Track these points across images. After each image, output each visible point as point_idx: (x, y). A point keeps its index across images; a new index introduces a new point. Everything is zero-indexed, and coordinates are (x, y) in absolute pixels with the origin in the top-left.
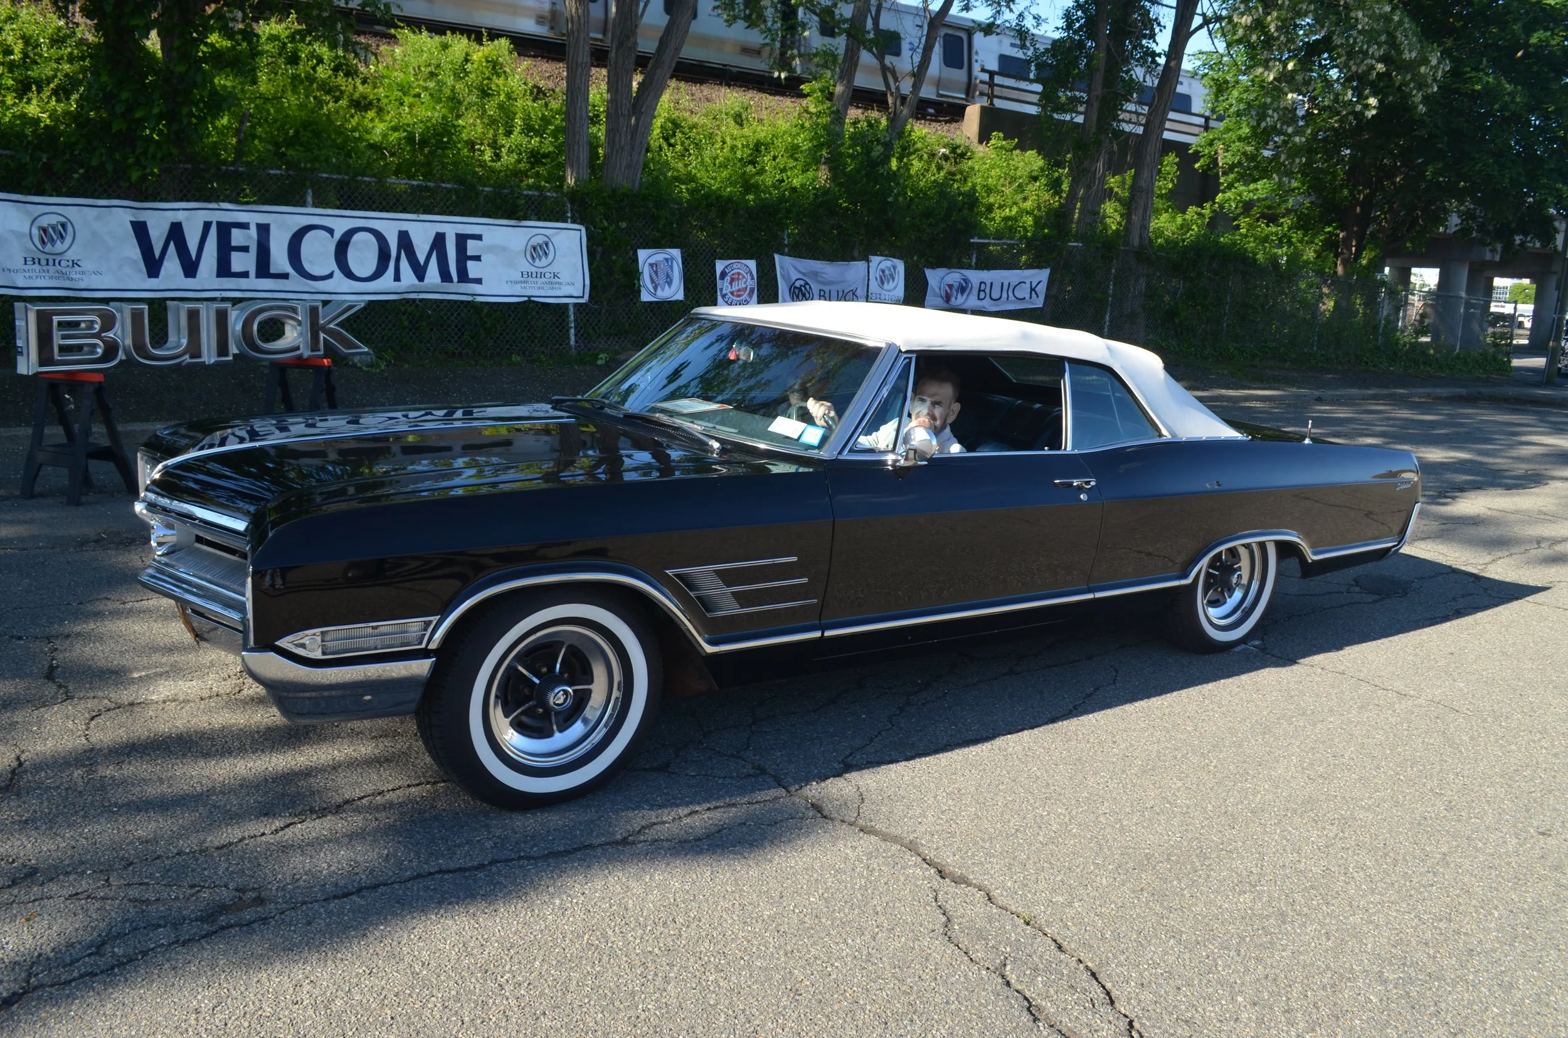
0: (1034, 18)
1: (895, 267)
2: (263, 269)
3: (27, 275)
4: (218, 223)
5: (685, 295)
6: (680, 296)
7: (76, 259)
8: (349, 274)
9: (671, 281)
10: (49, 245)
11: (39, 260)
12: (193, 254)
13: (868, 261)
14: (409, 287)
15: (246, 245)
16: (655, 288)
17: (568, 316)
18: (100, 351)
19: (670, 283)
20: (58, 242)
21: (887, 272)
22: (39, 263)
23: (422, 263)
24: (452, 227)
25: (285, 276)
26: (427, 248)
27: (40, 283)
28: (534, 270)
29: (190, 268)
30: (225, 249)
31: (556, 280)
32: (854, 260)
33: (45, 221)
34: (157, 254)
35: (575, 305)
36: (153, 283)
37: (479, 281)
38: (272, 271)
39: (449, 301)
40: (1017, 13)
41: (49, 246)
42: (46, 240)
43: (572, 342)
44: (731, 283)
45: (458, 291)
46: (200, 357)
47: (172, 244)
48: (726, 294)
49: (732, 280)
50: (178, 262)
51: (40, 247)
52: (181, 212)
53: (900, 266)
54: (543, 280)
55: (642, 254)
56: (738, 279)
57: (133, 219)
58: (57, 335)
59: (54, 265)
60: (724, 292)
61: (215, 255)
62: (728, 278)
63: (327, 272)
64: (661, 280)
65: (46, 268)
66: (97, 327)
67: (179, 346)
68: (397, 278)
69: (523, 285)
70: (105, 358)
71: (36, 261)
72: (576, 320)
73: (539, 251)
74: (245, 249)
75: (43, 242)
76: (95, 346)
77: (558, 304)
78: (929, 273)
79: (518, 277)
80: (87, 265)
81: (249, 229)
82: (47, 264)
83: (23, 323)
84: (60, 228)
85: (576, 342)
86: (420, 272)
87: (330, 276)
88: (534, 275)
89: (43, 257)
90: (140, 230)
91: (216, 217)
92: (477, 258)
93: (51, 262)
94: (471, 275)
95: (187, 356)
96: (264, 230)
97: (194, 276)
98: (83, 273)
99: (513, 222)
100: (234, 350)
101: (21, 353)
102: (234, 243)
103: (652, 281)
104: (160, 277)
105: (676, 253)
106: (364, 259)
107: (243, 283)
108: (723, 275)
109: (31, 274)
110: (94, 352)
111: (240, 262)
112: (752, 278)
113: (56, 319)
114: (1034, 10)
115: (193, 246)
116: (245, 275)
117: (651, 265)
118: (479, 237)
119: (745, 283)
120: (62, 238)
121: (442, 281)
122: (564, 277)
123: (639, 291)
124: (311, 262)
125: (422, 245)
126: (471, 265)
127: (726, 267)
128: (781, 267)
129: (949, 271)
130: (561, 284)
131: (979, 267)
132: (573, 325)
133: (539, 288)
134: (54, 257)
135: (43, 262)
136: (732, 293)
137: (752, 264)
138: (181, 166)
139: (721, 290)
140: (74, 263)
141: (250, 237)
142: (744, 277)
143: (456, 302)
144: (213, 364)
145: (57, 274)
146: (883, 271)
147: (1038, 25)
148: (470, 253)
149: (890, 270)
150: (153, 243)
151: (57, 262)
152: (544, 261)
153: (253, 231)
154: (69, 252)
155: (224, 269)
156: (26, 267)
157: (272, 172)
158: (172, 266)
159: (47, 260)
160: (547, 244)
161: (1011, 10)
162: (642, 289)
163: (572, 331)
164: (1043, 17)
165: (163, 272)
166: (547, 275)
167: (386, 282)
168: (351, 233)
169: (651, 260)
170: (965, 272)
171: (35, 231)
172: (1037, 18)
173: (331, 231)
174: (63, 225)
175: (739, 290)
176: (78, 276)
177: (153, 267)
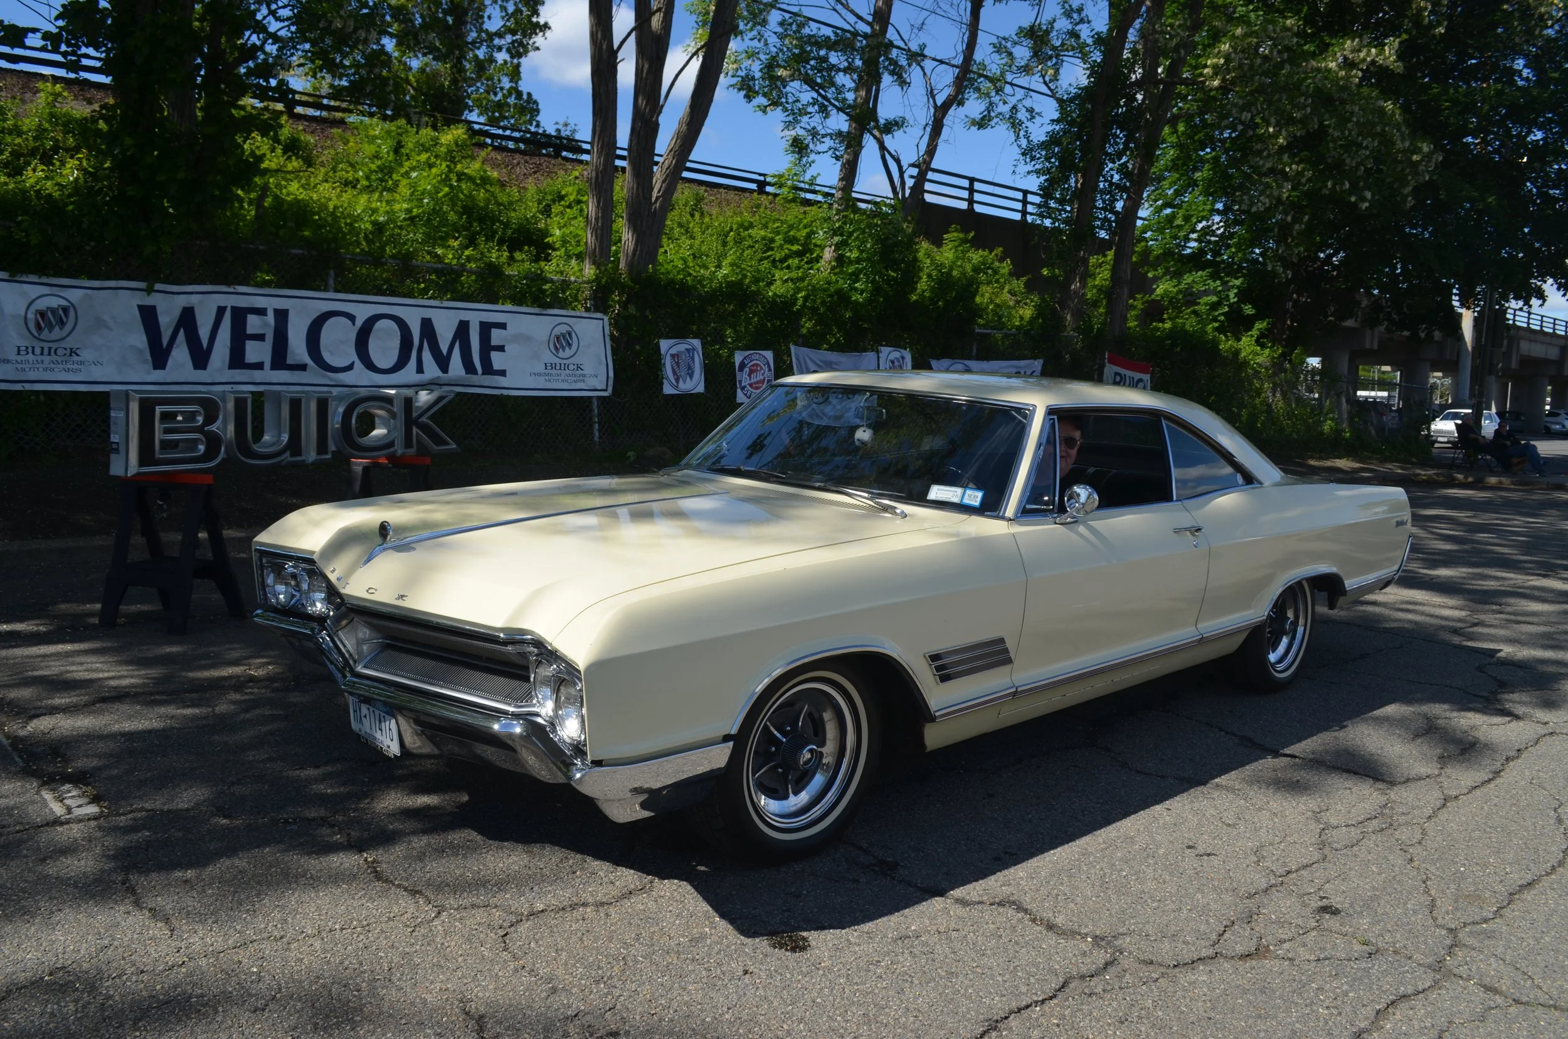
0: (1027, 110)
1: (903, 358)
2: (280, 359)
3: (20, 366)
4: (233, 308)
5: (705, 387)
6: (701, 389)
7: (75, 346)
8: (370, 366)
9: (693, 372)
10: (46, 331)
11: (33, 348)
12: (205, 343)
13: (878, 352)
14: (433, 379)
15: (261, 332)
16: (677, 380)
17: (591, 411)
18: (202, 448)
19: (691, 376)
20: (57, 328)
21: (896, 363)
22: (33, 353)
23: (445, 352)
24: (476, 314)
25: (303, 367)
26: (451, 335)
27: (32, 376)
28: (557, 361)
29: (200, 358)
30: (240, 338)
31: (580, 372)
32: (865, 350)
33: (42, 304)
34: (165, 342)
35: (599, 398)
36: (158, 375)
37: (503, 373)
38: (288, 362)
39: (473, 394)
40: (1011, 106)
41: (45, 334)
42: (43, 325)
43: (596, 438)
44: (750, 375)
45: (483, 385)
46: (300, 454)
47: (182, 333)
48: (745, 387)
49: (751, 372)
50: (188, 351)
51: (36, 335)
52: (195, 296)
53: (907, 355)
54: (567, 372)
55: (664, 344)
56: (757, 371)
57: (141, 303)
58: (159, 427)
59: (49, 354)
60: (743, 384)
61: (229, 344)
62: (747, 370)
63: (347, 363)
64: (683, 372)
65: (40, 358)
66: (200, 419)
67: (278, 441)
68: (420, 369)
69: (547, 378)
70: (208, 456)
71: (30, 350)
72: (599, 415)
73: (563, 341)
74: (260, 337)
75: (39, 328)
76: (195, 442)
77: (582, 397)
78: (934, 363)
79: (541, 368)
80: (86, 355)
81: (266, 315)
82: (42, 354)
83: (122, 415)
84: (61, 312)
85: (600, 437)
86: (443, 363)
87: (350, 367)
88: (558, 367)
89: (38, 346)
90: (148, 315)
91: (230, 301)
92: (501, 348)
93: (46, 351)
94: (496, 367)
95: (288, 454)
96: (282, 316)
97: (205, 368)
98: (82, 363)
99: (537, 310)
100: (332, 447)
101: (117, 451)
102: (250, 330)
103: (674, 373)
104: (167, 368)
105: (696, 343)
106: (384, 348)
107: (257, 375)
108: (742, 366)
109: (24, 366)
110: (195, 449)
111: (255, 352)
112: (770, 370)
113: (158, 410)
114: (1028, 103)
115: (204, 333)
116: (259, 366)
117: (673, 356)
118: (503, 326)
119: (763, 375)
120: (62, 324)
121: (467, 373)
122: (588, 369)
123: (662, 384)
124: (330, 351)
125: (445, 333)
126: (495, 356)
127: (745, 358)
128: (797, 359)
129: (953, 361)
130: (584, 376)
131: (979, 358)
132: (596, 420)
133: (563, 381)
134: (50, 345)
135: (38, 351)
136: (751, 385)
137: (769, 355)
138: (198, 242)
139: (740, 382)
140: (73, 352)
141: (266, 324)
142: (762, 369)
143: (479, 395)
144: (313, 464)
145: (52, 366)
146: (893, 362)
147: (1033, 117)
148: (494, 342)
149: (898, 361)
150: (162, 329)
151: (53, 351)
152: (568, 352)
153: (270, 318)
154: (68, 339)
155: (237, 360)
156: (19, 358)
157: (294, 251)
158: (180, 354)
159: (42, 348)
160: (570, 334)
161: (1005, 103)
162: (665, 381)
163: (597, 426)
164: (1037, 110)
165: (170, 363)
166: (571, 367)
167: (408, 374)
168: (372, 321)
169: (673, 351)
170: (967, 362)
171: (31, 315)
172: (1031, 111)
173: (352, 318)
174: (65, 310)
175: (757, 382)
176: (76, 366)
177: (159, 356)
